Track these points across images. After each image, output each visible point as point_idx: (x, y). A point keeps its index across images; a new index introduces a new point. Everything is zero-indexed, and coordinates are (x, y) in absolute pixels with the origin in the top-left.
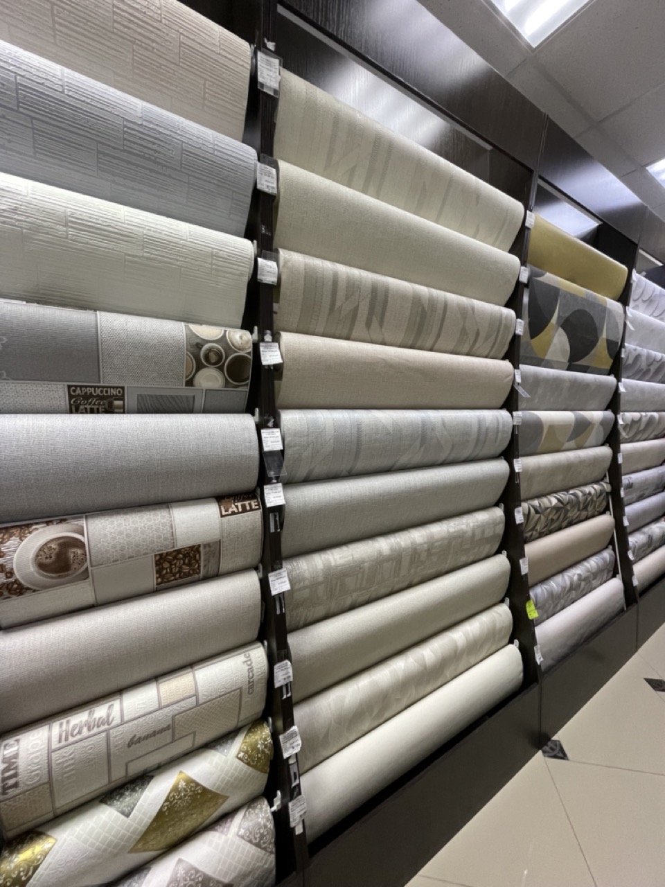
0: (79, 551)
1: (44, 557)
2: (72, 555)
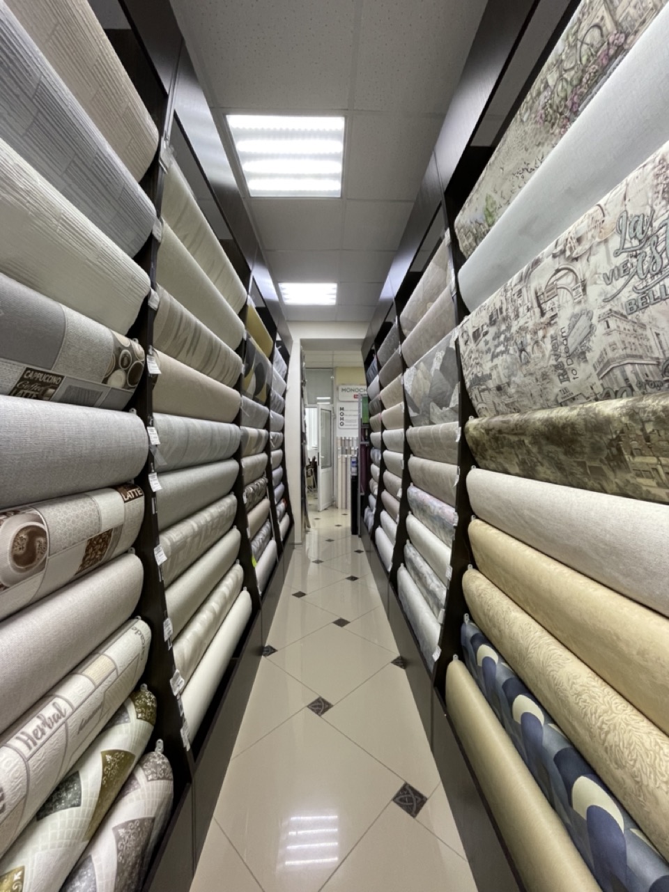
0: (42, 540)
1: (18, 548)
2: (38, 544)
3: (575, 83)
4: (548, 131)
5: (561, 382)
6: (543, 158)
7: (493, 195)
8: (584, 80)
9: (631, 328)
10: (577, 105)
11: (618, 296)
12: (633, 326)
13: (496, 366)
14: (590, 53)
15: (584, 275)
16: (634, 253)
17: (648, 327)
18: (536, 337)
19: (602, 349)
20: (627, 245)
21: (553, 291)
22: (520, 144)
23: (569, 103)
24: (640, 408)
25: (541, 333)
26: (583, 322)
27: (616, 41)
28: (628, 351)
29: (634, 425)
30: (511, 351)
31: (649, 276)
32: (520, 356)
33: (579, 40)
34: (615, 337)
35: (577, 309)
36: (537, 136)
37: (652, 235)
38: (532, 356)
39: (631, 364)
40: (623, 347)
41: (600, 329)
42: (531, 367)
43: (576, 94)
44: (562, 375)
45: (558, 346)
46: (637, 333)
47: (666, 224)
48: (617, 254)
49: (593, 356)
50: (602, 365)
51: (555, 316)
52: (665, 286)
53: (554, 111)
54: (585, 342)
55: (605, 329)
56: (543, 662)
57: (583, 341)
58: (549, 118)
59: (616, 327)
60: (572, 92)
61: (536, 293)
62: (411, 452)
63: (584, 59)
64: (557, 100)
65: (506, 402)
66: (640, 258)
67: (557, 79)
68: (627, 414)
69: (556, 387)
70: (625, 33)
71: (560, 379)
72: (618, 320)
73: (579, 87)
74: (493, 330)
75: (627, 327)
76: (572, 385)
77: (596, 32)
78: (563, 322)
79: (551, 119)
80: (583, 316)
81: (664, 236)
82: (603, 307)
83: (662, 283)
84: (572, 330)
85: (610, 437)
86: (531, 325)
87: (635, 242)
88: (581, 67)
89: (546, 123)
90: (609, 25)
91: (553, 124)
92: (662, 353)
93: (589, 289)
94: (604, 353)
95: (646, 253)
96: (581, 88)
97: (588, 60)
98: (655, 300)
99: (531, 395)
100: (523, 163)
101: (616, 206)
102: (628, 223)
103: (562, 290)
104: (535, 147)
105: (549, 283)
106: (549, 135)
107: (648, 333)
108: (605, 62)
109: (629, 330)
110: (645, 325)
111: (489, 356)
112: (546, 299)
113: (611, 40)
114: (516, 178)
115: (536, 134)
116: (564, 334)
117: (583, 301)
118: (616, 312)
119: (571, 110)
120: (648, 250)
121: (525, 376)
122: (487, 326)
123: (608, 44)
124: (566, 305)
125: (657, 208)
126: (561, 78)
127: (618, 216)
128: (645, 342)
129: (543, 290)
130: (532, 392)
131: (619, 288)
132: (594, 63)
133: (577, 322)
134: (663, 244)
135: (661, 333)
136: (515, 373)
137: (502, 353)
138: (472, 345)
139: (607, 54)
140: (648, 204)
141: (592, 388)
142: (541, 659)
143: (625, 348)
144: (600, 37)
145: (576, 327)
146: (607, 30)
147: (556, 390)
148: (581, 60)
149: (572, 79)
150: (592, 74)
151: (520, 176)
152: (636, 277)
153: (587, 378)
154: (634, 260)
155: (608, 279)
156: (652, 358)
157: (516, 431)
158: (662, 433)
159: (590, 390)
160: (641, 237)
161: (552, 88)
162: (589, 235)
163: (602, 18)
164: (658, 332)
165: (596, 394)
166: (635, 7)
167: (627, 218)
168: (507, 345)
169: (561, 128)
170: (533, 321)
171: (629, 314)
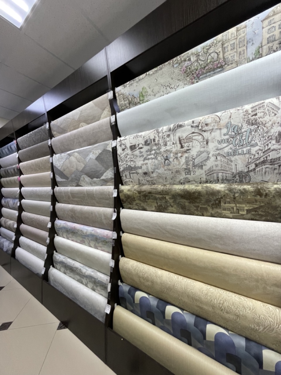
3: (202, 66)
4: (185, 77)
5: (186, 175)
6: (178, 86)
7: (148, 88)
8: (206, 68)
9: (226, 161)
10: (200, 75)
11: (223, 149)
12: (228, 160)
13: (146, 164)
14: (211, 60)
15: (208, 138)
16: (232, 137)
17: (233, 162)
18: (177, 155)
19: (211, 166)
20: (230, 133)
21: (190, 140)
22: (170, 75)
23: (197, 72)
24: (233, 188)
25: (180, 155)
26: (204, 155)
27: (222, 63)
28: (223, 168)
29: (231, 194)
30: (159, 158)
31: (237, 146)
32: (165, 162)
33: (209, 53)
34: (219, 163)
35: (202, 149)
36: (179, 76)
37: (241, 133)
38: (172, 163)
39: (222, 173)
40: (221, 166)
41: (213, 159)
42: (170, 167)
43: (201, 71)
44: (188, 172)
45: (189, 161)
46: (228, 163)
47: (246, 132)
48: (225, 135)
49: (205, 168)
50: (209, 171)
51: (190, 149)
52: (243, 151)
53: (190, 71)
54: (204, 162)
55: (215, 159)
56: (184, 288)
57: (203, 161)
58: (187, 73)
59: (220, 159)
60: (200, 69)
61: (179, 138)
62: (57, 201)
63: (209, 61)
64: (193, 68)
65: (148, 180)
66: (235, 139)
67: (195, 61)
68: (228, 190)
69: (183, 176)
70: (225, 62)
71: (185, 174)
72: (222, 157)
73: (203, 69)
74: (146, 148)
75: (225, 160)
76: (190, 177)
77: (216, 55)
78: (194, 152)
79: (188, 73)
80: (205, 153)
81: (246, 135)
82: (215, 151)
83: (242, 149)
84: (198, 157)
85: (218, 197)
86: (174, 150)
87: (233, 133)
88: (207, 63)
89: (185, 74)
90: (221, 56)
91: (188, 76)
92: (236, 171)
93: (209, 144)
94: (212, 167)
95: (237, 138)
96: (204, 70)
97: (210, 62)
98: (239, 154)
99: (166, 178)
100: (169, 83)
101: (226, 118)
102: (231, 126)
103: (195, 141)
104: (177, 80)
105: (188, 136)
106: (185, 79)
107: (233, 164)
108: (215, 67)
109: (225, 161)
110: (232, 161)
111: (142, 159)
112: (185, 142)
113: (220, 61)
114: (163, 88)
115: (179, 75)
116: (193, 157)
117: (206, 147)
118: (221, 154)
119: (197, 75)
120: (238, 137)
121: (165, 170)
122: (143, 145)
123: (219, 62)
124: (196, 147)
125: (244, 125)
126: (197, 61)
127: (227, 122)
128: (230, 166)
129: (184, 138)
130: (167, 177)
131: (224, 146)
132: (212, 65)
133: (201, 154)
134: (245, 137)
135: (237, 164)
136: (159, 168)
137: (152, 159)
138: (129, 151)
139: (217, 65)
140: (240, 123)
141: (201, 179)
142: (183, 287)
143: (222, 167)
144: (217, 57)
145: (201, 155)
146: (220, 57)
147: (182, 178)
148: (207, 60)
149: (202, 64)
150: (210, 68)
151: (165, 87)
152: (232, 145)
153: (200, 175)
154: (232, 139)
155: (220, 142)
156: (231, 172)
157: (162, 193)
158: (242, 197)
159: (199, 179)
160: (236, 132)
161: (192, 62)
162: (212, 125)
163: (220, 52)
164: (236, 164)
165: (201, 181)
166: (231, 57)
167: (231, 124)
168: (157, 156)
169: (190, 79)
170: (176, 149)
171: (227, 156)
